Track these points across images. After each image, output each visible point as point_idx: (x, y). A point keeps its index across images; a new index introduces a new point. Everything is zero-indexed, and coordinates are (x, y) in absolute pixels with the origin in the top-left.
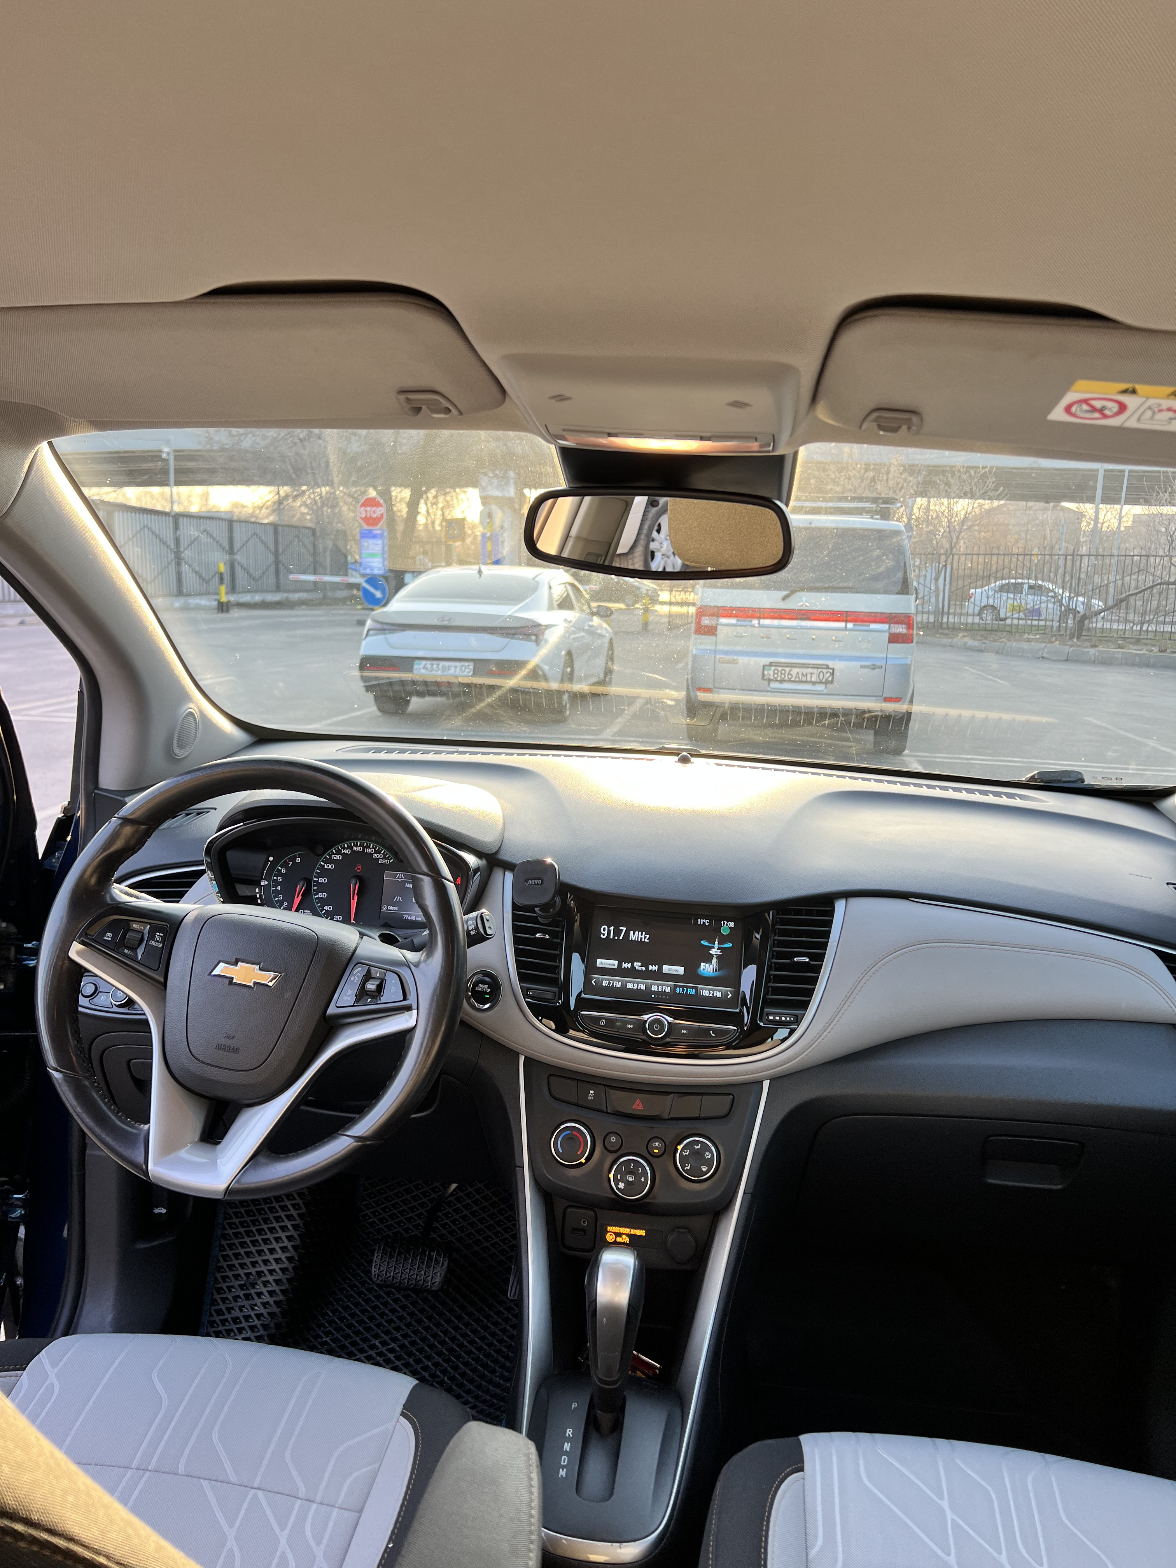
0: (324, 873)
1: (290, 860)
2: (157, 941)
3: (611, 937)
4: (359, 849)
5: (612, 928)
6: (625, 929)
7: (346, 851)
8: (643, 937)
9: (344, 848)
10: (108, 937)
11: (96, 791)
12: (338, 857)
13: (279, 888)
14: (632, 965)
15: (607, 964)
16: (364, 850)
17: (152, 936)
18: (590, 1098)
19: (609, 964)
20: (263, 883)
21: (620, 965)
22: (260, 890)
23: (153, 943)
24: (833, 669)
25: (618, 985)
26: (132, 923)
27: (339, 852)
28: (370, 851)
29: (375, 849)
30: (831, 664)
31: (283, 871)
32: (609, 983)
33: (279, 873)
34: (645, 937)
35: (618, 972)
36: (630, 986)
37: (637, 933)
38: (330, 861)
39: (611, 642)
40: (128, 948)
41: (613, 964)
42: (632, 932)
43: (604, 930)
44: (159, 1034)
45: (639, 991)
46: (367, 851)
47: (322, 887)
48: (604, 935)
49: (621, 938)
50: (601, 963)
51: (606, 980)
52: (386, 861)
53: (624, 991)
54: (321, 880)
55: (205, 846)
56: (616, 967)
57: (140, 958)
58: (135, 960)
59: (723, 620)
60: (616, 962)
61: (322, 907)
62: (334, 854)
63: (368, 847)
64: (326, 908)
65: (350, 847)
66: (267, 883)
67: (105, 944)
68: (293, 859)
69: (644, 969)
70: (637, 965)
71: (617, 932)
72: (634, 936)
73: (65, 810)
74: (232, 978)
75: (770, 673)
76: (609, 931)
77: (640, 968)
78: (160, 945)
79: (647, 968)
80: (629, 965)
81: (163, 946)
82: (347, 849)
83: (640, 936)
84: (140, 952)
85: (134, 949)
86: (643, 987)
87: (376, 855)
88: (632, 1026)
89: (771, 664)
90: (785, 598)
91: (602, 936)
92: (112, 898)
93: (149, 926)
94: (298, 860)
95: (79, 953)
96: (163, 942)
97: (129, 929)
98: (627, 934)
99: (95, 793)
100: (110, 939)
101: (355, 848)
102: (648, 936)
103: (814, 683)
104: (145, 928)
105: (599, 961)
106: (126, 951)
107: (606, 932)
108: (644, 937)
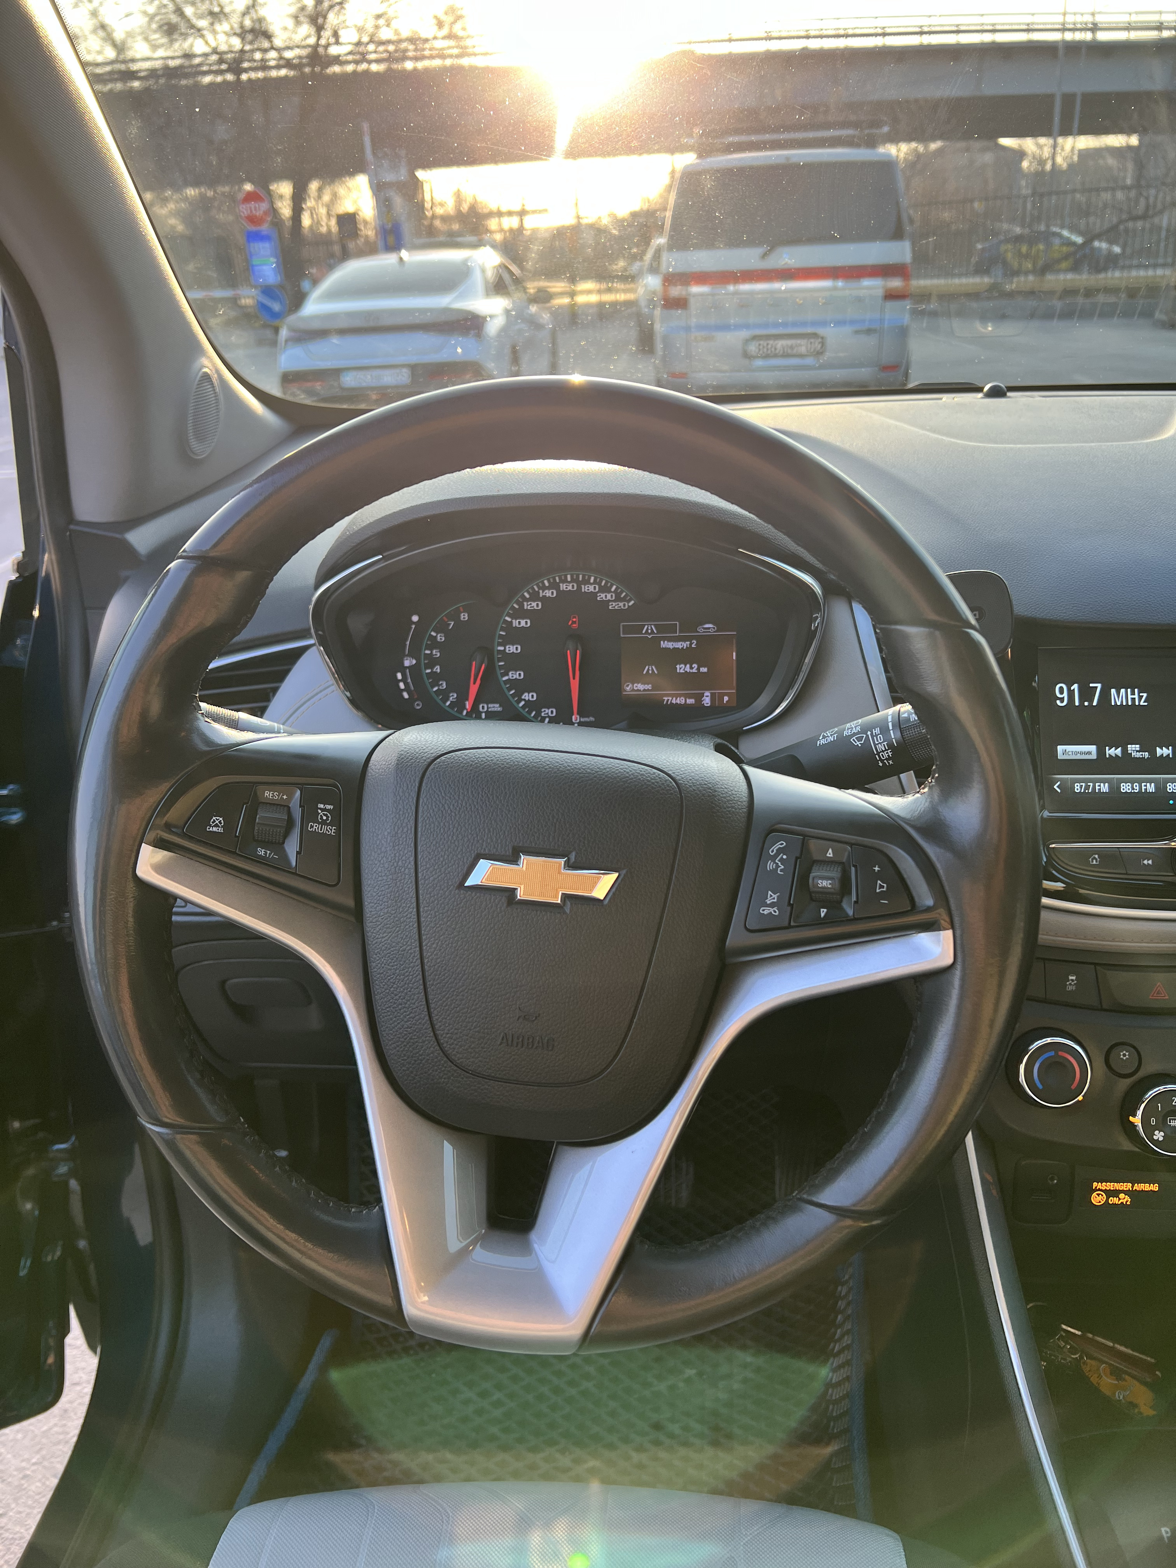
0: (513, 636)
1: (450, 617)
2: (324, 823)
3: (1077, 704)
4: (570, 588)
5: (1075, 687)
6: (1099, 686)
7: (548, 593)
8: (1136, 696)
9: (544, 588)
10: (217, 824)
11: (72, 527)
12: (534, 604)
13: (437, 669)
14: (1125, 750)
15: (1077, 753)
16: (579, 588)
17: (310, 815)
18: (1070, 988)
19: (1081, 753)
20: (407, 663)
21: (1101, 752)
22: (404, 675)
23: (316, 827)
24: (822, 338)
25: (1105, 788)
26: (260, 787)
27: (535, 597)
28: (591, 588)
29: (599, 584)
30: (821, 331)
31: (441, 638)
32: (1087, 787)
33: (434, 644)
34: (1140, 698)
35: (1101, 765)
36: (1125, 788)
37: (1123, 691)
38: (521, 613)
39: (553, 334)
40: (266, 844)
41: (1089, 751)
42: (1113, 691)
43: (1061, 692)
44: (360, 1016)
45: (1143, 796)
46: (585, 588)
47: (513, 662)
48: (1062, 700)
49: (1095, 703)
50: (1066, 751)
51: (1079, 781)
52: (621, 604)
53: (1116, 800)
54: (511, 649)
55: (311, 607)
56: (1094, 756)
57: (294, 864)
58: (282, 865)
59: (695, 289)
60: (1093, 748)
61: (519, 694)
62: (527, 600)
63: (587, 582)
64: (526, 696)
65: (554, 586)
66: (414, 662)
67: (212, 841)
68: (455, 616)
69: (1146, 755)
70: (1133, 749)
71: (1087, 693)
72: (1120, 697)
73: (20, 567)
74: (514, 890)
75: (753, 348)
76: (1071, 693)
77: (1138, 755)
78: (331, 831)
79: (1153, 753)
80: (1119, 751)
81: (338, 831)
82: (549, 588)
83: (1130, 697)
84: (292, 848)
85: (278, 845)
86: (1151, 788)
87: (603, 595)
88: (1150, 862)
89: (755, 338)
90: (764, 256)
91: (1058, 702)
92: (207, 741)
93: (298, 792)
94: (464, 617)
95: (159, 869)
96: (336, 821)
97: (256, 804)
98: (1105, 695)
99: (70, 531)
100: (221, 830)
101: (563, 587)
102: (1145, 695)
103: (801, 356)
104: (291, 796)
105: (1060, 748)
106: (261, 852)
107: (1065, 695)
108: (1138, 698)
